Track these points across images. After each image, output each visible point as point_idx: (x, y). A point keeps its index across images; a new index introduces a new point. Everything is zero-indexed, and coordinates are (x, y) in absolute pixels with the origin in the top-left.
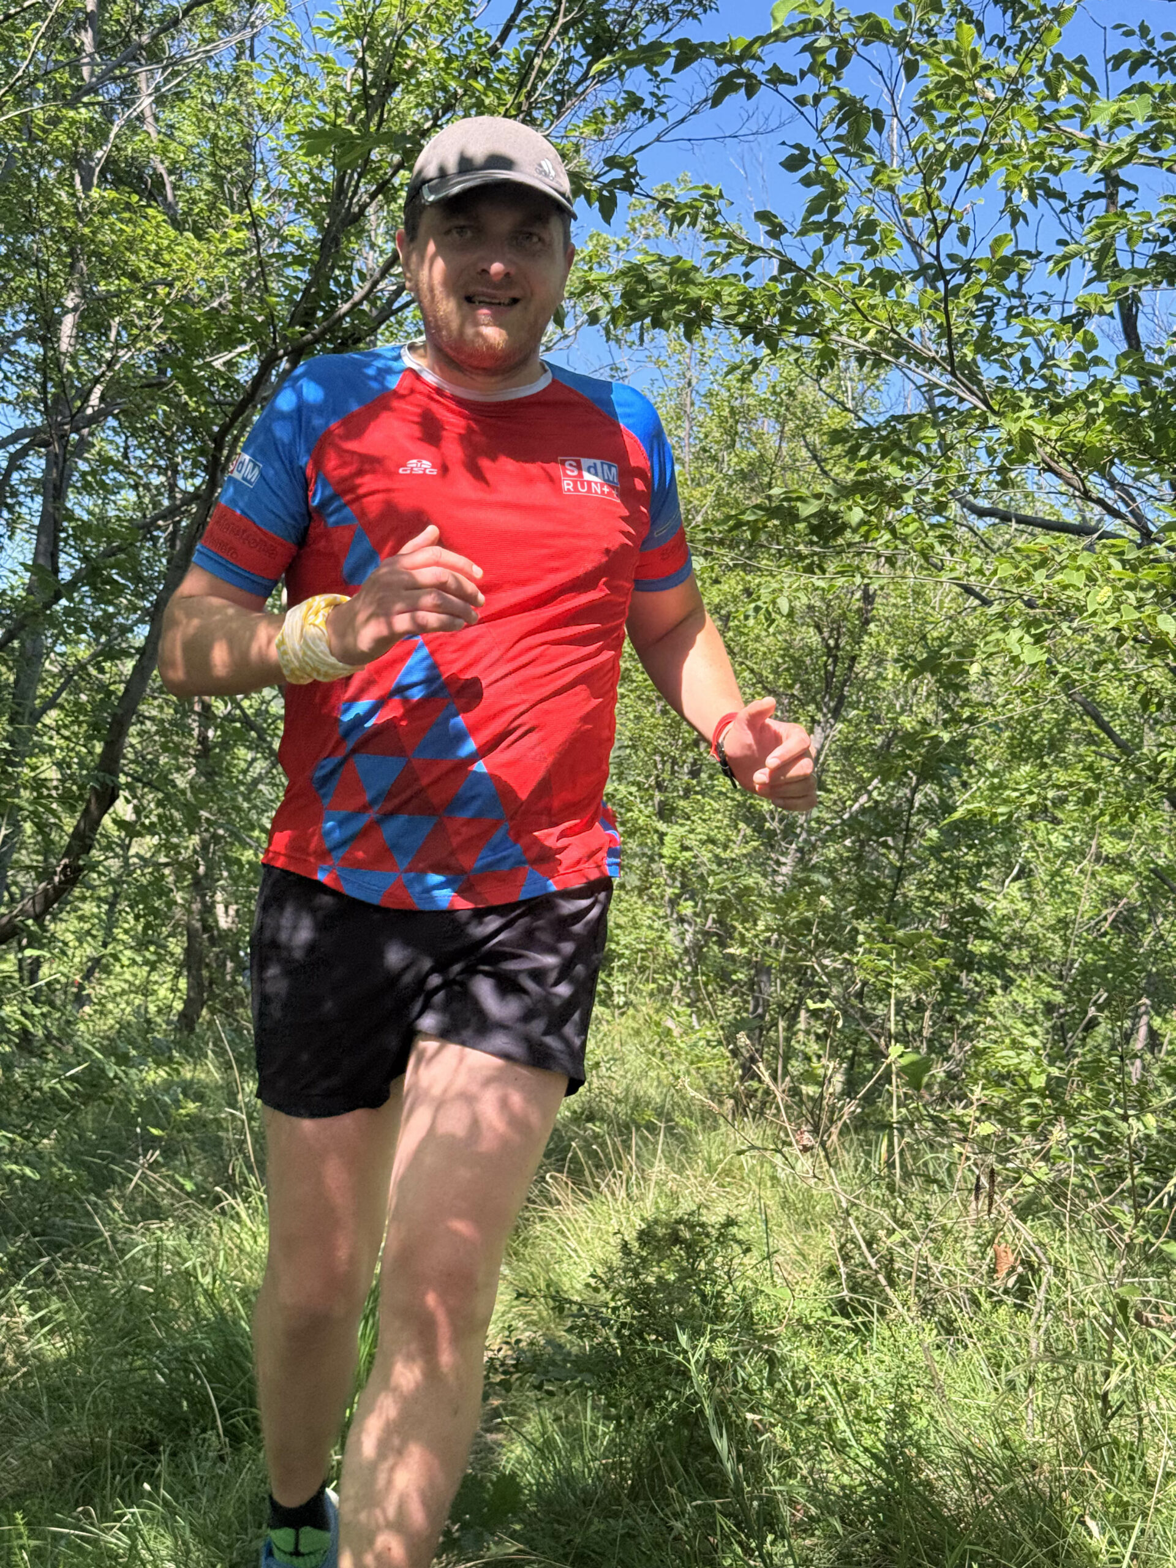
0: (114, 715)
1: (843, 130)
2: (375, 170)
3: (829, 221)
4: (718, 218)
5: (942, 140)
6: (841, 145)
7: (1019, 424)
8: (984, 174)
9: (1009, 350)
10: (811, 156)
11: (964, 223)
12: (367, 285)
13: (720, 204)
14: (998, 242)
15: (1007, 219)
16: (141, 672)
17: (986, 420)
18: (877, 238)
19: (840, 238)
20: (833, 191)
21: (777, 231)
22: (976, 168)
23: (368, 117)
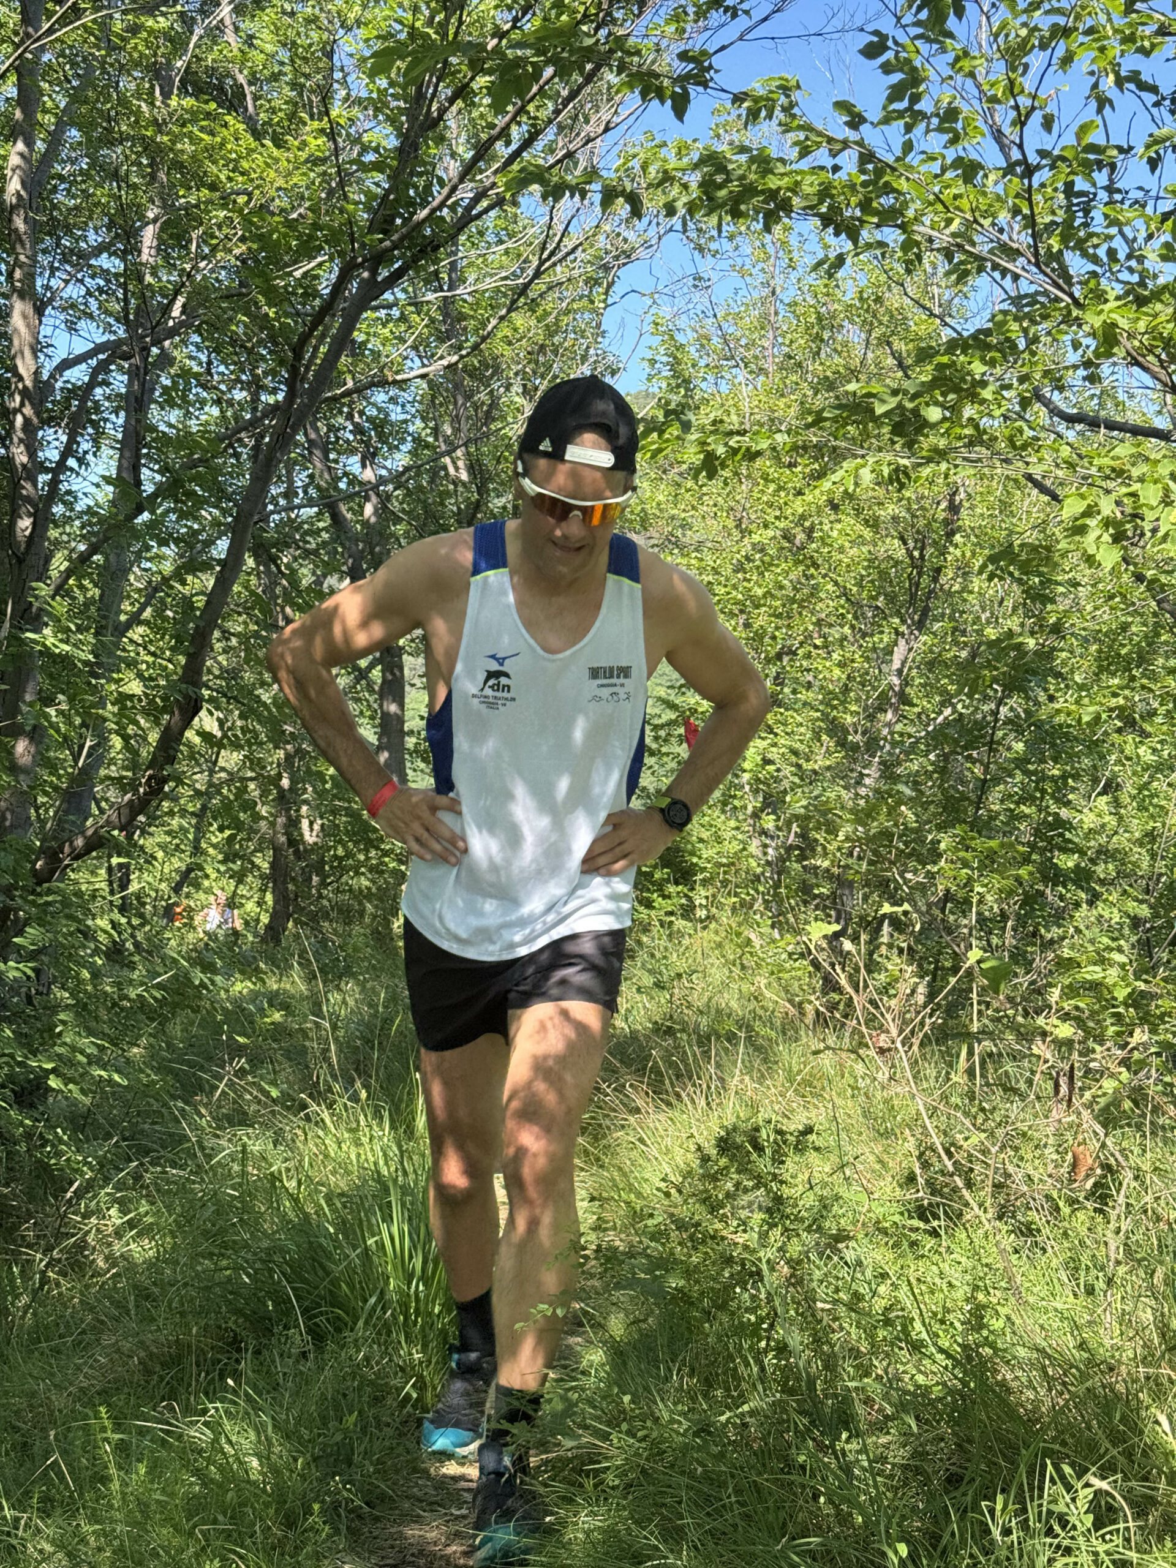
0: (197, 627)
1: (924, 15)
2: (453, 74)
3: (910, 109)
4: (796, 110)
5: (1025, 25)
6: (920, 31)
7: (1102, 317)
8: (1068, 60)
9: (1095, 241)
10: (890, 43)
11: (1048, 110)
13: (796, 96)
14: (1083, 129)
15: (1094, 104)
17: (1070, 313)
18: (959, 125)
19: (922, 126)
20: (914, 78)
21: (856, 121)
22: (1060, 52)
23: (447, 19)
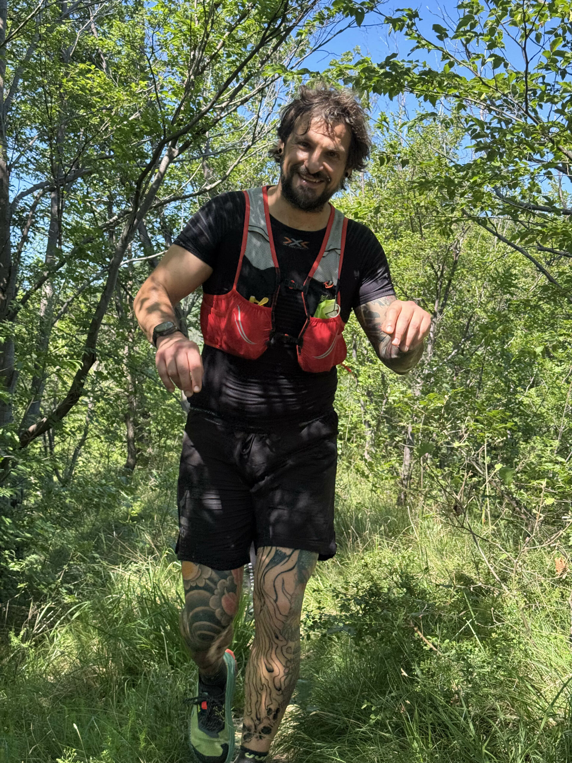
0: (93, 320)
11: (539, 31)
12: (209, 104)
13: (415, 20)
16: (105, 298)
21: (442, 36)
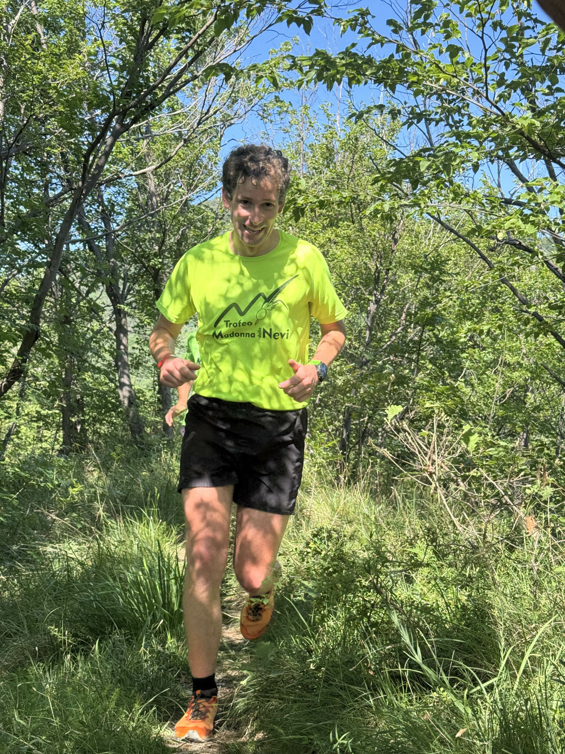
0: (37, 295)
3: (425, 23)
4: (367, 25)
13: (368, 18)
19: (430, 30)
